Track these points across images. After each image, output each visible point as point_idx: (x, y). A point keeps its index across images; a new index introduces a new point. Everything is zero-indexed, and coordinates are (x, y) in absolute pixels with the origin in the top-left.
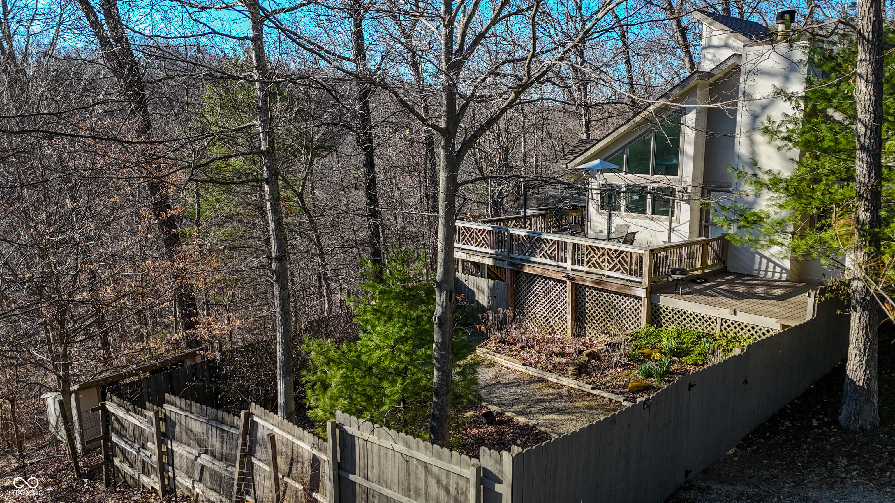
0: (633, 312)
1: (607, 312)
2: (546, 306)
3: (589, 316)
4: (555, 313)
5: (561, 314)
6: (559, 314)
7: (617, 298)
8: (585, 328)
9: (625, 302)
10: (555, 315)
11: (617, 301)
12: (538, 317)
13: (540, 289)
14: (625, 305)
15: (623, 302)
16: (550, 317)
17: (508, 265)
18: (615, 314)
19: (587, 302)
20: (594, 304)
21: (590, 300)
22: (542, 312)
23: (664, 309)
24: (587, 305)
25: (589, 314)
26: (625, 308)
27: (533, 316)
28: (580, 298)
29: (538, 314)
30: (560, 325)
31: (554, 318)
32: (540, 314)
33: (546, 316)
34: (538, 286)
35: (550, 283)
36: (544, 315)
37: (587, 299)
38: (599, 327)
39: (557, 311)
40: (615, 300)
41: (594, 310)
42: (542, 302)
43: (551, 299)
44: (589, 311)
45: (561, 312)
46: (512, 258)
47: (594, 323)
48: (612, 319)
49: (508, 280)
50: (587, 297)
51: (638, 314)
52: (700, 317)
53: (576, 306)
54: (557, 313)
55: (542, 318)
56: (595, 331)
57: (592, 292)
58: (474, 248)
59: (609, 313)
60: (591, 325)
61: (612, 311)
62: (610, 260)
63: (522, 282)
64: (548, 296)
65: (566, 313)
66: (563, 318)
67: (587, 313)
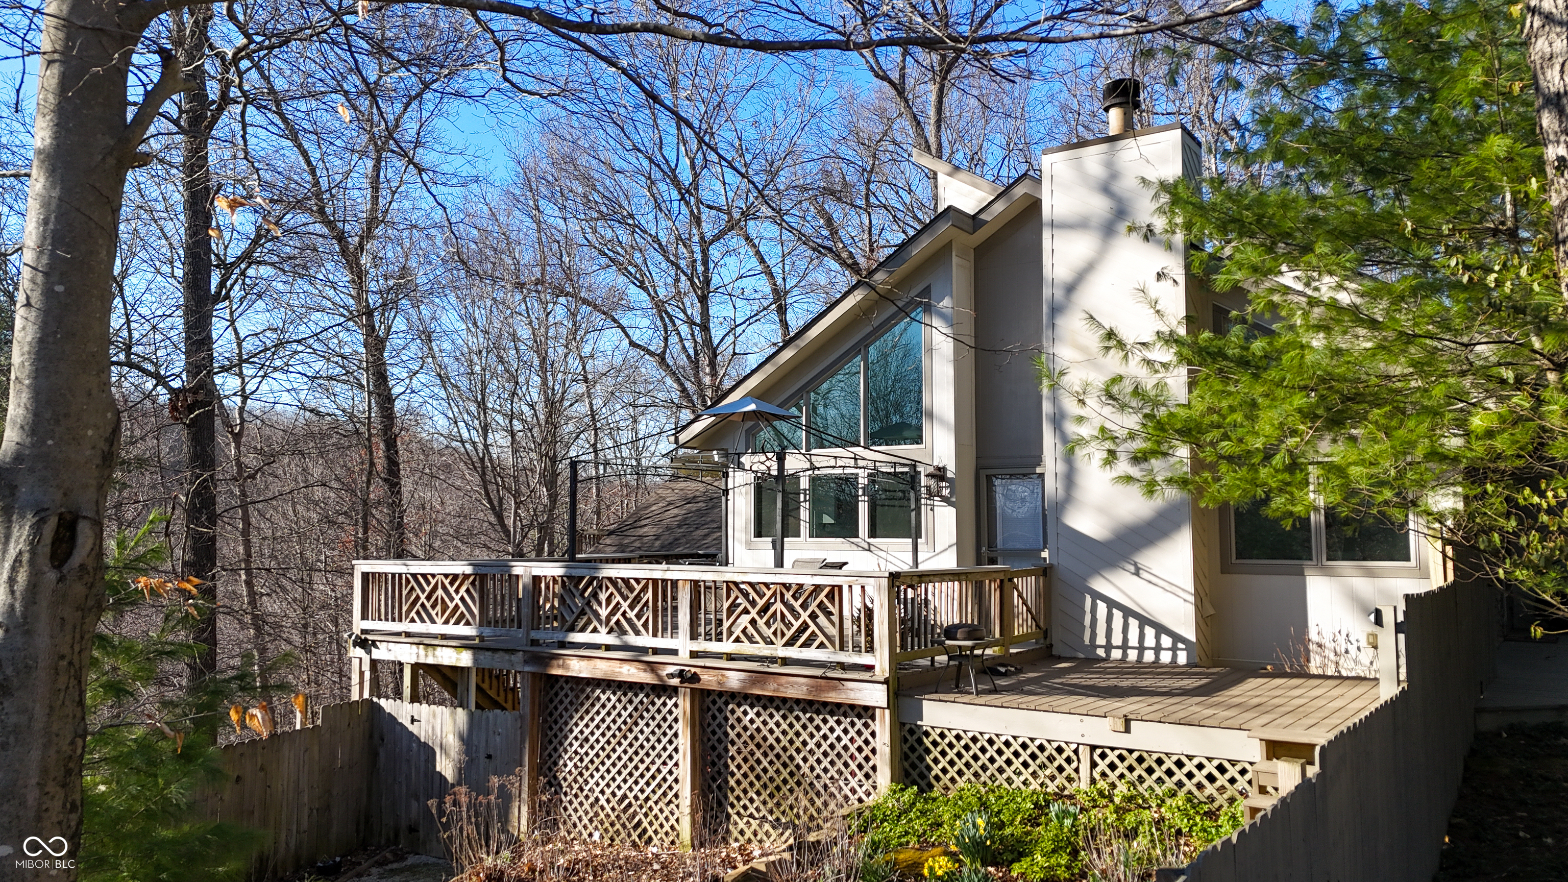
0: (852, 757)
1: (785, 765)
2: (625, 766)
3: (738, 783)
4: (648, 784)
5: (665, 786)
6: (659, 786)
7: (811, 720)
8: (728, 816)
9: (832, 730)
10: (648, 790)
11: (811, 728)
12: (603, 801)
13: (608, 720)
14: (832, 738)
15: (825, 730)
16: (636, 798)
17: (526, 662)
18: (805, 769)
19: (733, 743)
20: (752, 746)
21: (739, 735)
22: (613, 785)
23: (935, 736)
24: (732, 751)
25: (738, 776)
26: (832, 746)
27: (592, 800)
28: (714, 733)
29: (602, 792)
30: (662, 818)
31: (647, 799)
32: (608, 791)
33: (625, 797)
34: (603, 712)
35: (636, 701)
36: (619, 794)
37: (732, 734)
38: (764, 812)
39: (653, 777)
40: (804, 727)
41: (752, 762)
42: (614, 756)
43: (636, 744)
44: (739, 767)
45: (664, 779)
46: (535, 642)
47: (752, 801)
48: (799, 783)
49: (526, 707)
50: (733, 727)
51: (867, 759)
52: (1033, 748)
53: (703, 758)
54: (654, 784)
55: (614, 802)
56: (755, 824)
57: (745, 713)
58: (439, 628)
59: (792, 767)
60: (745, 808)
61: (799, 760)
62: (789, 617)
63: (561, 708)
64: (631, 736)
65: (676, 781)
66: (670, 794)
67: (733, 774)
